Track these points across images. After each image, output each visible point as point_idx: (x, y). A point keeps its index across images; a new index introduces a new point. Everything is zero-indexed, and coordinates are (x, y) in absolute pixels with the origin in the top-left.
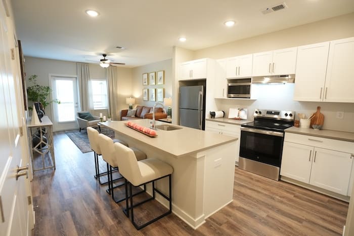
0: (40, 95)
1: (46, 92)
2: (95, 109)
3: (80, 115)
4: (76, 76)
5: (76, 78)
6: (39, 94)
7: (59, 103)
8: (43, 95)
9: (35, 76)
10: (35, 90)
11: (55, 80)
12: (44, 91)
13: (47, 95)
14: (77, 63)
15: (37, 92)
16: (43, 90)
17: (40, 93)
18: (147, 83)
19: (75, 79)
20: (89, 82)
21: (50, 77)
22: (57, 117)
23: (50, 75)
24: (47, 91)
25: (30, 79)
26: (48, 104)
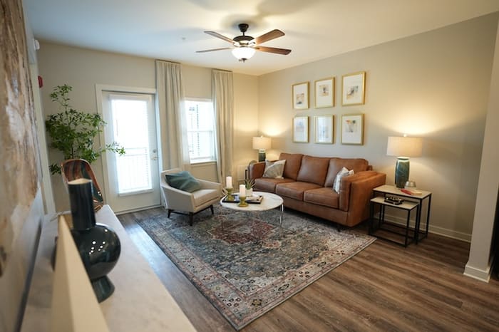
0: (80, 135)
1: (91, 128)
2: (192, 162)
3: (169, 179)
4: (153, 91)
5: (154, 95)
6: (76, 132)
7: (122, 152)
8: (85, 135)
9: (65, 89)
10: (65, 122)
11: (109, 99)
12: (86, 125)
13: (93, 134)
14: (156, 61)
15: (72, 126)
16: (84, 121)
17: (79, 129)
18: (305, 105)
19: (150, 96)
20: (181, 104)
21: (99, 93)
22: (116, 184)
23: (99, 87)
24: (95, 125)
25: (54, 95)
26: (97, 155)
